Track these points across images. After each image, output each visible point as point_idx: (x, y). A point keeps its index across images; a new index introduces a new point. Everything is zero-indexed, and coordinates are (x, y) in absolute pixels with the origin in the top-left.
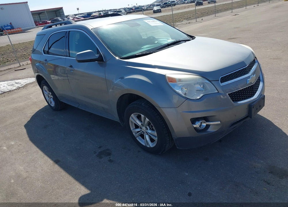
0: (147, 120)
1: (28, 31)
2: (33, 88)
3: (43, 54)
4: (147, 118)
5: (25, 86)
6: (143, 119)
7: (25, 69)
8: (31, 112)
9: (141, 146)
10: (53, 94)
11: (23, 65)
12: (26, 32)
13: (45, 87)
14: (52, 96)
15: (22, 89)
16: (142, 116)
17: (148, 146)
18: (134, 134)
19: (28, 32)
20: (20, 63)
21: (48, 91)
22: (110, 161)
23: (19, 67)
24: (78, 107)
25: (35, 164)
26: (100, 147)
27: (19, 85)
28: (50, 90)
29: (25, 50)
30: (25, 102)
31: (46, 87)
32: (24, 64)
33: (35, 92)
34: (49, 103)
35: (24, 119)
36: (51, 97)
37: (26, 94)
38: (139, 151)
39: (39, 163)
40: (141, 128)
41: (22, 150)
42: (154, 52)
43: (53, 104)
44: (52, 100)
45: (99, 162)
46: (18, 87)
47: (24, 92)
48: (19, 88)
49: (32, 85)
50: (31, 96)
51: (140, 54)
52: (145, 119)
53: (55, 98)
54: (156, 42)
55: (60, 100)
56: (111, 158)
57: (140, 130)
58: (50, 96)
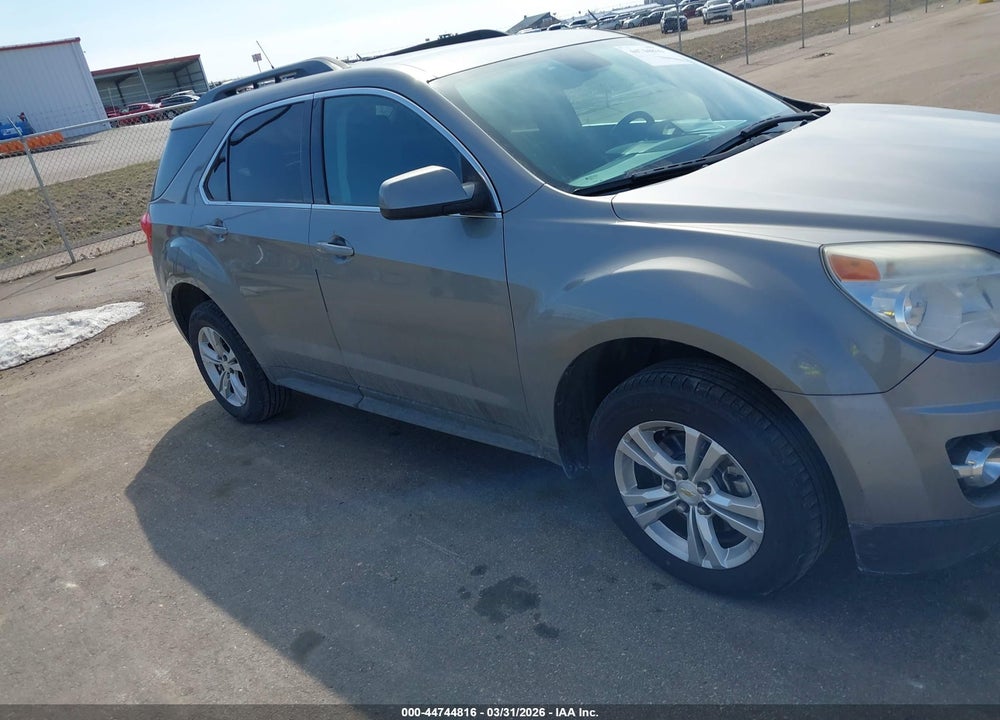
0: (717, 450)
1: (82, 141)
2: (140, 338)
3: (207, 201)
4: (714, 445)
5: (107, 334)
6: (690, 449)
7: (94, 271)
8: (152, 432)
9: (668, 563)
10: (245, 356)
11: (85, 258)
12: (75, 145)
13: (208, 333)
14: (237, 367)
15: (96, 343)
16: (692, 434)
17: (706, 564)
18: (633, 511)
19: (80, 144)
20: (74, 252)
21: (218, 347)
22: (544, 631)
23: (68, 265)
24: (360, 407)
25: (217, 653)
26: (479, 570)
27: (85, 332)
28: (232, 339)
29: (79, 208)
30: (119, 394)
31: (212, 330)
32: (88, 255)
33: (148, 354)
34: (223, 393)
35: (128, 459)
36: (232, 371)
37: (117, 364)
38: (657, 586)
39: (231, 649)
40: (673, 487)
41: (147, 591)
42: (709, 164)
43: (240, 396)
44: (234, 380)
45: (498, 637)
46: (82, 337)
47: (105, 355)
48: (84, 342)
49: (132, 330)
50: (137, 371)
51: (650, 171)
52: (704, 447)
53: (253, 373)
54: (670, 132)
55: (271, 379)
56: (544, 619)
57: (666, 494)
58: (225, 364)
